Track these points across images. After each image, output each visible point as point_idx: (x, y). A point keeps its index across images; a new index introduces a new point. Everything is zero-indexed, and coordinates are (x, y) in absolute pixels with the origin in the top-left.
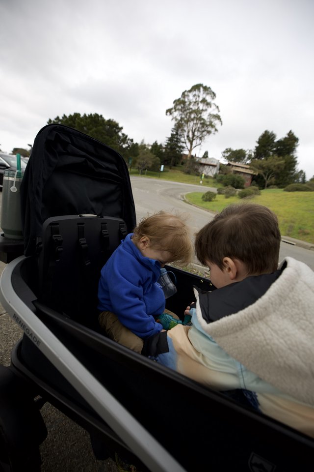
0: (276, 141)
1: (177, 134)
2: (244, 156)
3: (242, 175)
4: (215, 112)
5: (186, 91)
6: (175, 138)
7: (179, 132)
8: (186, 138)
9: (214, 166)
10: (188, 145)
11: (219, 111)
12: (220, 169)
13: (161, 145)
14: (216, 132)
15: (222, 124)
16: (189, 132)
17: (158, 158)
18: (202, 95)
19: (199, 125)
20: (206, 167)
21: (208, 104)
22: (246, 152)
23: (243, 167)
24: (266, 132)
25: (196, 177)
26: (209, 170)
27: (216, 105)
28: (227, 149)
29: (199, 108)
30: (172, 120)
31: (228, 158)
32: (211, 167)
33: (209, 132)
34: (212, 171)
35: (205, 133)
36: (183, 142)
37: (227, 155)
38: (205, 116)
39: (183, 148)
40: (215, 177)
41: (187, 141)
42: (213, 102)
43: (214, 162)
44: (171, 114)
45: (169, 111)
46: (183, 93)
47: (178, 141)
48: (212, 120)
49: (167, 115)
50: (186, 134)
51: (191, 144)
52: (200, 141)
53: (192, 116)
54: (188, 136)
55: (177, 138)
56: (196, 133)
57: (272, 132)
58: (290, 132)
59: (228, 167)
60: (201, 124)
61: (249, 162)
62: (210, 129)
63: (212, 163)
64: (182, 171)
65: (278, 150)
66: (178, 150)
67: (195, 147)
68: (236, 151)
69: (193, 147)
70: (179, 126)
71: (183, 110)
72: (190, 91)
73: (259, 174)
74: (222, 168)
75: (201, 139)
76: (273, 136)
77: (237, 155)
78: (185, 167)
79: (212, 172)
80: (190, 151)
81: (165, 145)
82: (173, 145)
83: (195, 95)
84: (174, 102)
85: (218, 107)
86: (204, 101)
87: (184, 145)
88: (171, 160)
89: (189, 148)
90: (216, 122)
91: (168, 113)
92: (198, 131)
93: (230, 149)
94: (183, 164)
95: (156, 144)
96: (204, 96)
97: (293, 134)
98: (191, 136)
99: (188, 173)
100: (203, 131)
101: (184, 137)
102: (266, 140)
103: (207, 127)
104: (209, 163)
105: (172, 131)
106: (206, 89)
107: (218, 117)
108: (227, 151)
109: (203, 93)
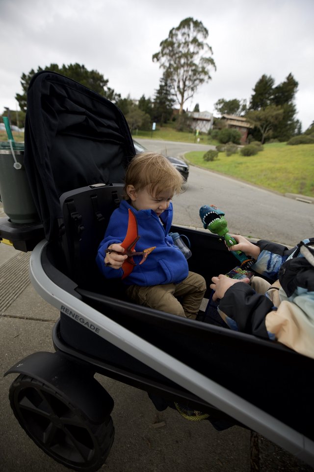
0: (274, 87)
1: (166, 85)
2: (238, 108)
3: (237, 129)
4: (208, 55)
5: (173, 29)
6: (164, 90)
7: (169, 82)
8: (176, 89)
9: (208, 121)
10: (180, 97)
11: (212, 54)
12: (214, 124)
13: (149, 100)
14: (209, 81)
15: (216, 70)
16: (179, 82)
17: (148, 115)
18: (192, 33)
19: (190, 73)
20: (199, 122)
21: (200, 45)
22: (240, 102)
23: (238, 119)
24: (264, 77)
25: (190, 135)
26: (203, 125)
27: (208, 46)
28: (219, 100)
29: (189, 50)
30: (160, 67)
31: (221, 110)
32: (205, 122)
33: (202, 81)
34: (206, 126)
35: (197, 82)
36: (173, 95)
37: (220, 107)
38: (196, 60)
39: (174, 101)
40: (209, 133)
41: (178, 93)
42: (205, 41)
43: (208, 116)
44: (158, 60)
45: (156, 56)
46: (171, 32)
47: (168, 93)
48: (205, 65)
49: (153, 61)
50: (176, 84)
51: (183, 96)
52: (192, 92)
53: (183, 61)
54: (178, 87)
55: (167, 90)
56: (187, 83)
57: (270, 76)
58: (290, 75)
59: (223, 121)
60: (192, 70)
61: (243, 113)
62: (202, 76)
63: (206, 118)
64: (174, 128)
65: (276, 98)
66: (168, 105)
67: (187, 99)
68: (230, 101)
69: (184, 100)
70: (168, 75)
71: (172, 54)
72: (178, 29)
73: (256, 128)
74: (216, 122)
75: (193, 89)
76: (271, 81)
77: (230, 107)
78: (176, 124)
79: (206, 128)
80: (181, 104)
81: (154, 99)
82: (163, 99)
83: (184, 34)
84: (161, 44)
85: (211, 48)
86: (195, 41)
87: (175, 98)
88: (161, 116)
89: (180, 101)
90: (209, 67)
91: (155, 59)
92: (190, 79)
93: (223, 100)
94: (174, 120)
95: (143, 98)
96: (195, 34)
97: (292, 78)
98: (181, 86)
99: (181, 130)
100: (195, 80)
101: (174, 88)
102: (263, 86)
103: (199, 74)
104: (203, 117)
105: (161, 82)
106: (197, 24)
107: (211, 61)
108: (221, 102)
109: (194, 31)
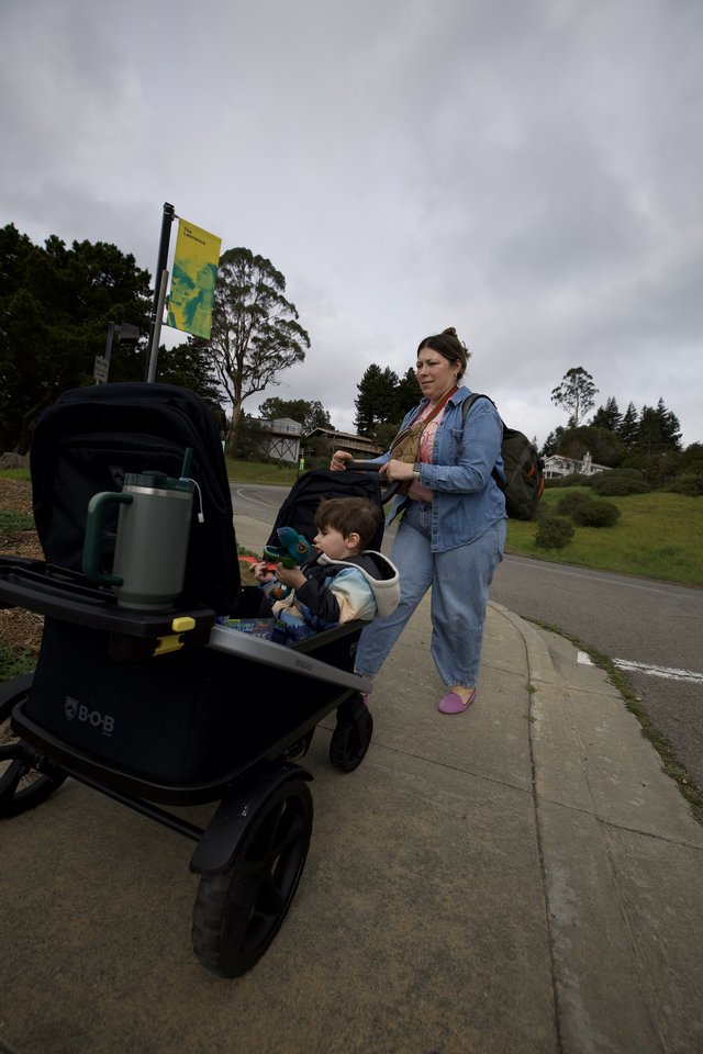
4: (289, 317)
8: (225, 371)
9: (295, 438)
10: (232, 388)
11: (297, 317)
15: (308, 342)
20: (275, 440)
24: (374, 369)
26: (286, 448)
32: (287, 441)
33: (287, 362)
34: (293, 449)
41: (229, 380)
43: (294, 429)
51: (238, 388)
56: (246, 362)
59: (317, 438)
63: (291, 433)
67: (250, 393)
69: (243, 394)
80: (237, 401)
85: (292, 308)
87: (220, 388)
89: (234, 396)
90: (296, 337)
104: (283, 431)
107: (297, 328)
